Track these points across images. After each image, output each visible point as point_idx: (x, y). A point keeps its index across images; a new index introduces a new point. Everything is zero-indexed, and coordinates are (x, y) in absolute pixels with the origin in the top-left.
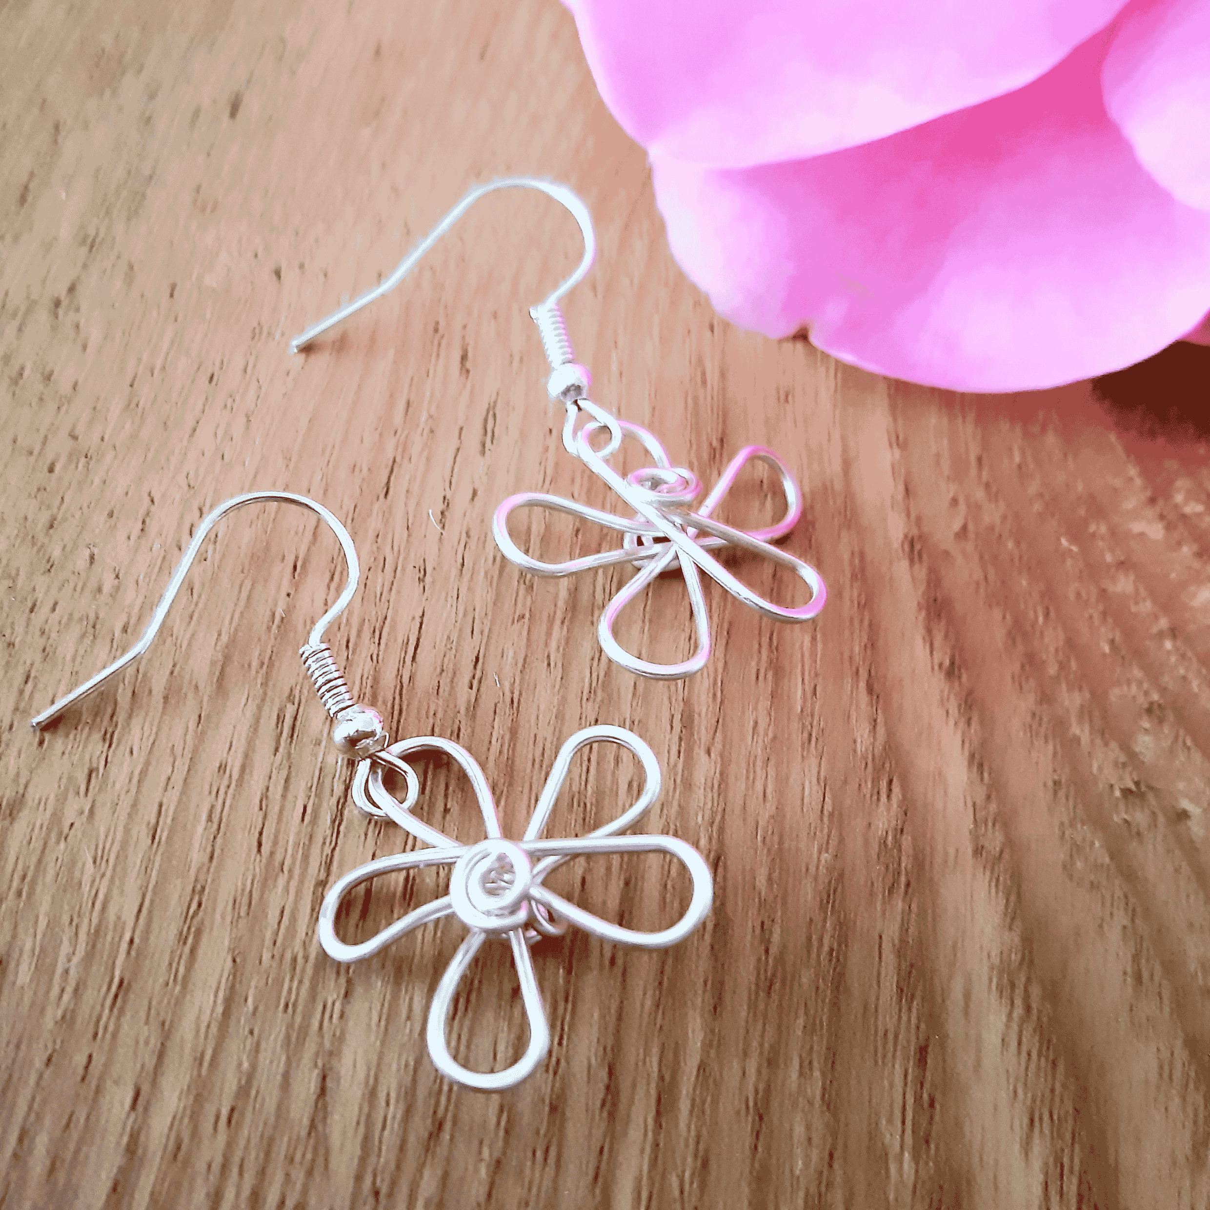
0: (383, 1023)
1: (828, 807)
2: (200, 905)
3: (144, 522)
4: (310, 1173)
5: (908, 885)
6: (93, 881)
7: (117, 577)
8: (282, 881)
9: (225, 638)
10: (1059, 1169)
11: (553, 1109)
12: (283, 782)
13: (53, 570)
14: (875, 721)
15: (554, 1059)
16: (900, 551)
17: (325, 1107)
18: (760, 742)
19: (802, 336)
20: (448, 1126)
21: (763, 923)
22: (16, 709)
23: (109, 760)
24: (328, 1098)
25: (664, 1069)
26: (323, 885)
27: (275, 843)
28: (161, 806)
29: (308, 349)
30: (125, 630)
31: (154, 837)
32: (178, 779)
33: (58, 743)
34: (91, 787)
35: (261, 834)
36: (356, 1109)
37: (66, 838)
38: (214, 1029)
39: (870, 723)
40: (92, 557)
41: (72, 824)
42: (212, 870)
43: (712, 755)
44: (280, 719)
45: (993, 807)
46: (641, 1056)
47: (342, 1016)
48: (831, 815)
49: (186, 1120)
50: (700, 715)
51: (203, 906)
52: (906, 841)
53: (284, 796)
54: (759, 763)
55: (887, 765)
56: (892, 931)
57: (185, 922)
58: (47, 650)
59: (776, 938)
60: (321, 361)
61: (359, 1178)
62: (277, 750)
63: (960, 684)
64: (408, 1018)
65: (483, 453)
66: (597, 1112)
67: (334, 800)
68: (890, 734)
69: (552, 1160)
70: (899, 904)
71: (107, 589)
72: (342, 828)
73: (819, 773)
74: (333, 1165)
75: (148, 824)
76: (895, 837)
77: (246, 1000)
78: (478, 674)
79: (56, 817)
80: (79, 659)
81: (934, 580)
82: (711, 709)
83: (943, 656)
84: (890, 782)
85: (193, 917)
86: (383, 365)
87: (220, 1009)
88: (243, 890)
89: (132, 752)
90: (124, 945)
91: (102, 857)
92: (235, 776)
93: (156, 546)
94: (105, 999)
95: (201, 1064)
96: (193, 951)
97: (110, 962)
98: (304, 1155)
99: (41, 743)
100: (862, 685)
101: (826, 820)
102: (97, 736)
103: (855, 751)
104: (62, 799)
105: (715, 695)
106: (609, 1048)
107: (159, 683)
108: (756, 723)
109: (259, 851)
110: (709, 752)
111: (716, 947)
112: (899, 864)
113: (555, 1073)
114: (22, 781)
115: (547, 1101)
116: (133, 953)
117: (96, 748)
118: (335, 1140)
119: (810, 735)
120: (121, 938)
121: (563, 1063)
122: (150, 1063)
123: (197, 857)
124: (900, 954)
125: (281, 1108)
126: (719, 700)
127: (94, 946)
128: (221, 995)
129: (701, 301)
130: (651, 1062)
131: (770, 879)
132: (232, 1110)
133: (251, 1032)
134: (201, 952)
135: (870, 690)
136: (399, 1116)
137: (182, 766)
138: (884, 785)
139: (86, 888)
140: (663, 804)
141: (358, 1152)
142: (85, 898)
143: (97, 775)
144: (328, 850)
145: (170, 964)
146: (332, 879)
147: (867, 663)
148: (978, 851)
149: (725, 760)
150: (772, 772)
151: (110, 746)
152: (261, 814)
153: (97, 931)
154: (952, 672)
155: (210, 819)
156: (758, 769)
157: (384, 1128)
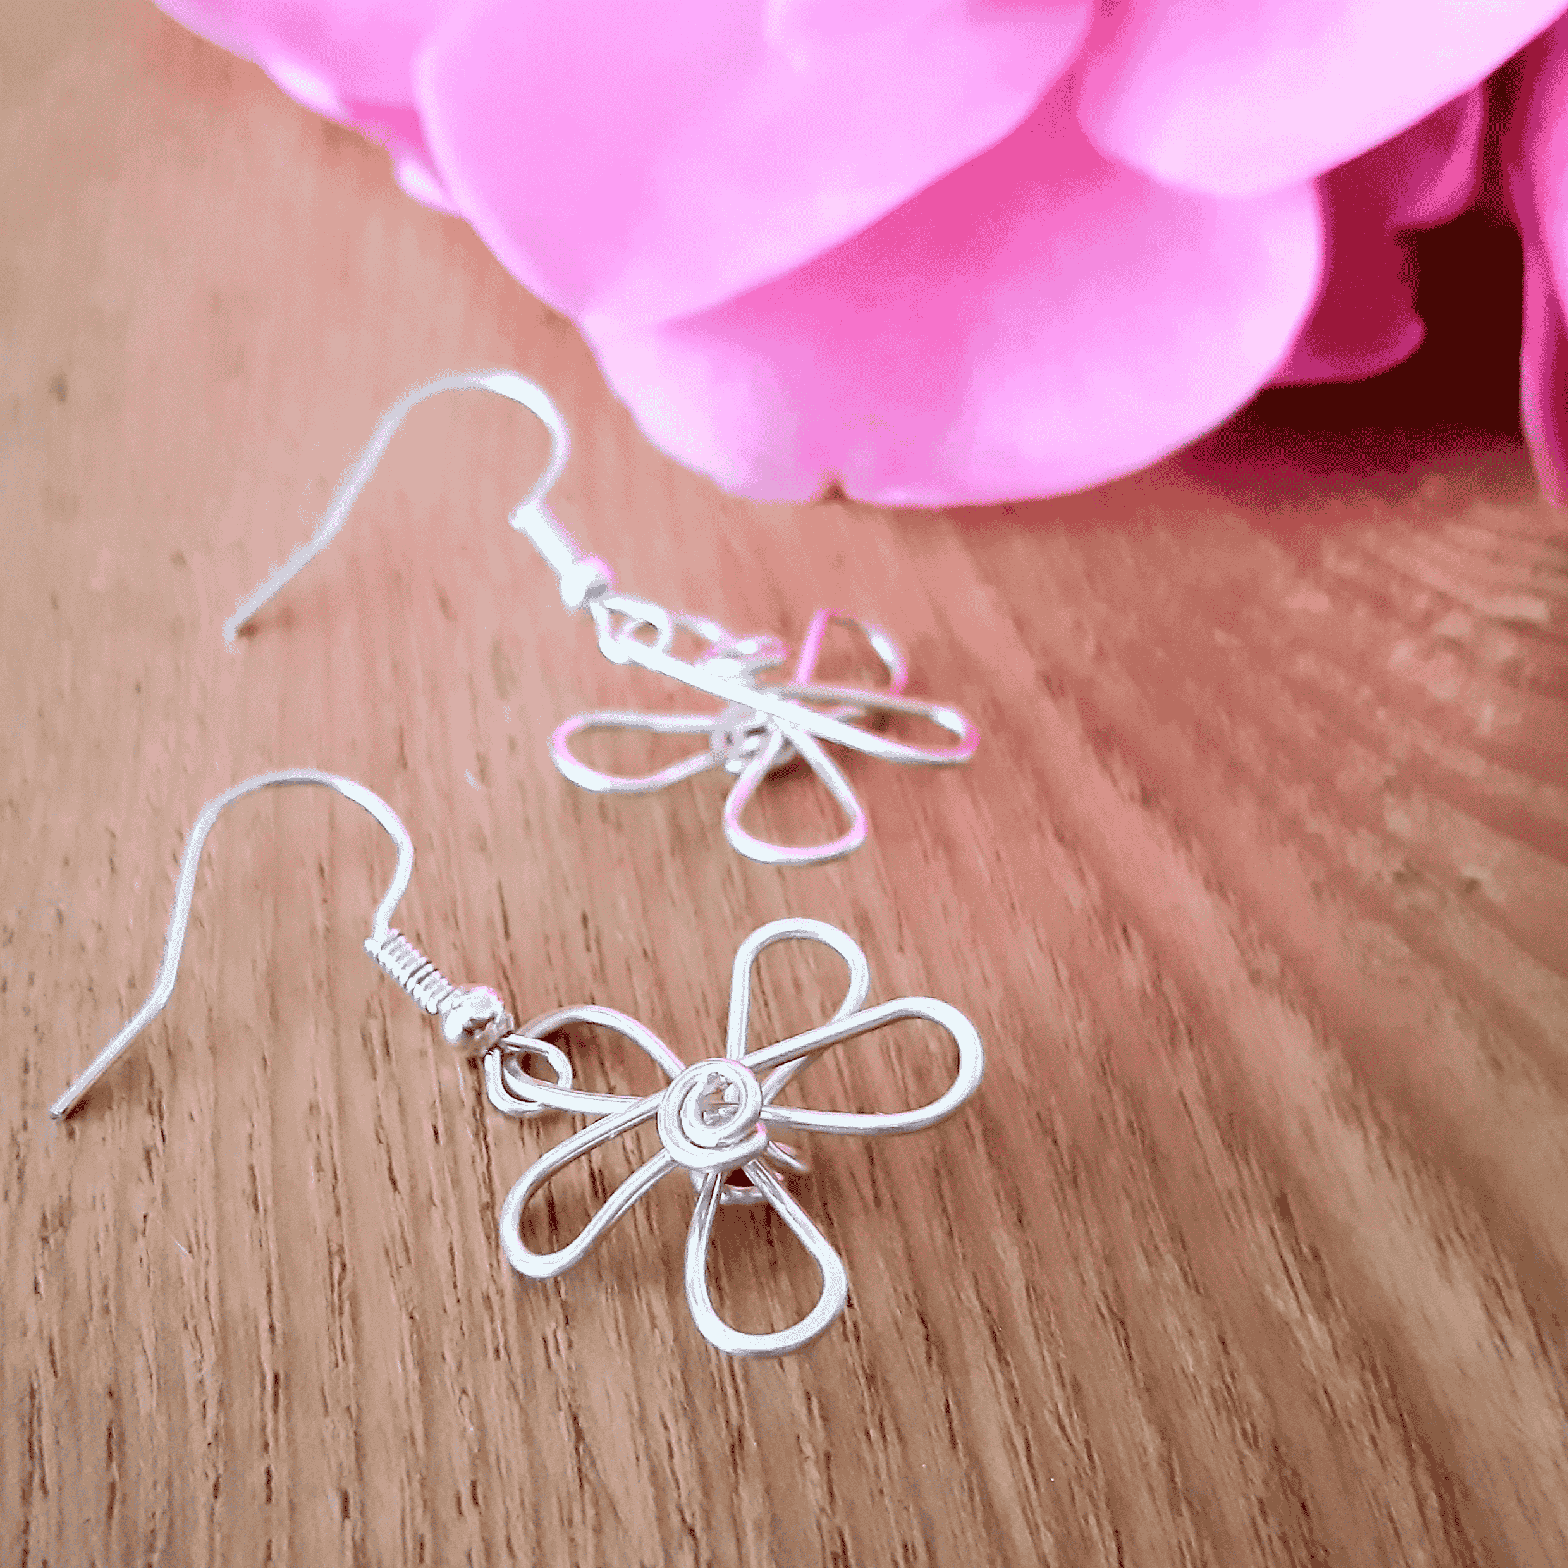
0: (624, 1338)
1: (1064, 974)
2: (344, 1267)
3: (111, 861)
4: (598, 1530)
5: (1190, 1032)
6: (197, 1272)
7: (100, 928)
8: (436, 1214)
9: (262, 966)
10: (1493, 1287)
11: (871, 1379)
12: (396, 1106)
13: (14, 939)
14: (1080, 869)
15: (849, 1324)
16: (1037, 690)
17: (588, 1450)
18: (957, 925)
19: (836, 494)
20: (749, 1433)
21: (1038, 1115)
22: (24, 1104)
23: (166, 1133)
24: (588, 1439)
25: (985, 1300)
26: (490, 1208)
27: (412, 1176)
28: (252, 1168)
29: (248, 630)
30: (132, 984)
31: (257, 1208)
32: (262, 1133)
33: (92, 1129)
34: (154, 1169)
35: (390, 1170)
36: (629, 1444)
37: (144, 1233)
38: (415, 1401)
39: (1076, 874)
40: (60, 915)
41: (145, 1217)
42: (344, 1224)
43: (907, 951)
44: (366, 1039)
45: (1253, 928)
46: (954, 1294)
47: (570, 1345)
48: (1071, 981)
49: (419, 1511)
50: (875, 914)
51: (349, 1266)
52: (1169, 986)
53: (403, 1120)
54: (965, 948)
55: (1114, 914)
56: (1192, 1086)
57: (332, 1291)
58: (40, 1029)
59: (1060, 1126)
60: (270, 642)
61: (662, 1519)
62: (375, 1072)
63: (1162, 810)
64: (654, 1326)
66: (925, 1368)
67: (468, 1112)
68: (1104, 878)
69: (891, 1436)
70: (1189, 1055)
71: (90, 945)
72: (490, 1139)
73: (1038, 940)
74: (623, 1513)
75: (244, 1192)
76: (1154, 986)
77: (444, 1358)
78: (592, 935)
79: (122, 1213)
80: (84, 1031)
81: (1087, 709)
82: (885, 904)
83: (1129, 784)
84: (1125, 930)
85: (340, 1283)
87: (414, 1376)
88: (393, 1237)
89: (192, 1118)
90: (264, 1334)
91: (198, 1244)
92: (334, 1114)
93: (137, 886)
94: (262, 1399)
95: (413, 1443)
96: (354, 1320)
97: (254, 1357)
98: (583, 1511)
99: (71, 1134)
100: (1051, 837)
101: (1066, 987)
102: (140, 1111)
103: (1070, 908)
104: (121, 1194)
105: (884, 888)
106: (911, 1294)
107: (198, 1035)
109: (395, 1189)
110: (901, 950)
111: (994, 1154)
112: (1171, 1012)
113: (858, 1339)
114: (63, 1183)
115: (860, 1372)
116: (279, 1341)
117: (145, 1127)
118: (616, 1486)
119: (1012, 904)
120: (257, 1328)
121: (862, 1326)
122: (349, 1461)
123: (319, 1213)
124: (1211, 1105)
125: (535, 1467)
127: (225, 1345)
128: (409, 1359)
129: (703, 484)
130: (968, 1298)
131: (1027, 1065)
132: (474, 1485)
133: (464, 1392)
134: (365, 1319)
135: (1061, 839)
136: (685, 1438)
137: (262, 1118)
138: (1118, 934)
139: (189, 1282)
141: (650, 1491)
142: (194, 1296)
143: (158, 1155)
144: (481, 1167)
145: (332, 1341)
146: (498, 1197)
147: (1047, 813)
148: (1255, 977)
151: (161, 1117)
152: (383, 1147)
153: (224, 1327)
154: (1147, 798)
155: (319, 1168)
157: (671, 1455)
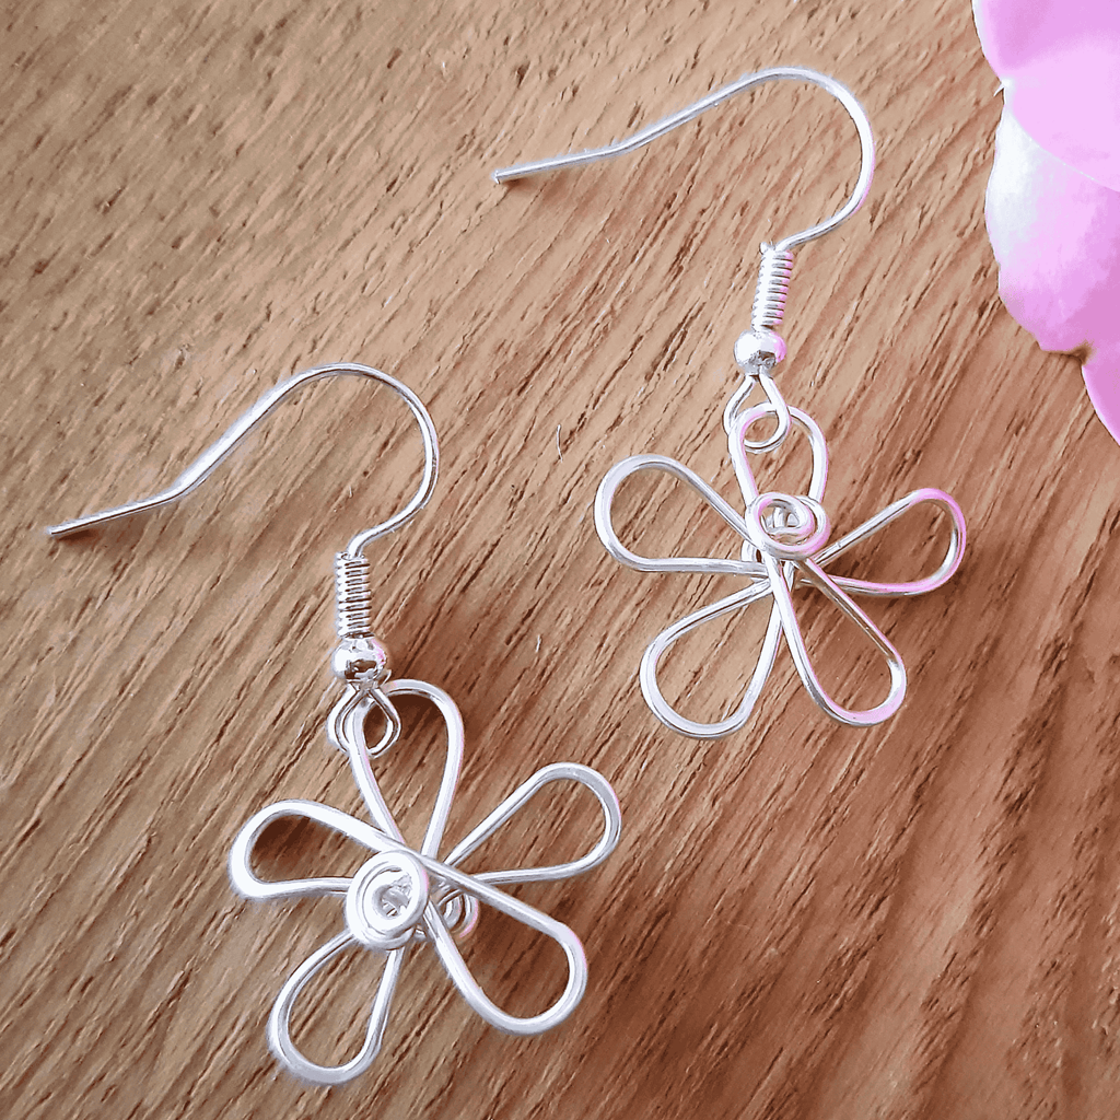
0: (262, 951)
1: (804, 902)
2: (138, 774)
3: (250, 337)
4: (137, 1061)
5: (839, 1009)
6: (49, 714)
7: (197, 393)
8: (227, 777)
9: (278, 500)
11: (382, 1090)
12: (272, 677)
13: (134, 364)
14: (904, 830)
15: (405, 1045)
16: (1039, 656)
17: (175, 1008)
18: (774, 808)
19: (1079, 357)
21: (674, 992)
22: (41, 508)
23: (111, 594)
25: (503, 1094)
26: (264, 796)
27: (238, 737)
28: (142, 659)
29: (514, 183)
30: (181, 456)
31: (122, 691)
32: (168, 642)
33: (70, 560)
34: (83, 616)
35: (227, 723)
36: (202, 1021)
37: (40, 660)
38: (104, 899)
39: (897, 830)
40: (180, 362)
41: (50, 649)
42: (165, 743)
43: (717, 804)
44: (298, 608)
45: (973, 965)
46: (489, 1074)
47: (227, 930)
48: (802, 911)
49: (46, 973)
50: (727, 758)
51: (142, 776)
52: (863, 966)
53: (267, 692)
54: (759, 830)
55: (888, 882)
56: (793, 1048)
57: (118, 787)
58: (96, 452)
59: (678, 1012)
60: (522, 202)
61: (178, 1083)
62: (280, 640)
63: (1017, 824)
64: (289, 955)
65: (648, 377)
67: (314, 714)
68: (913, 848)
70: (819, 1024)
71: (181, 403)
72: (309, 745)
73: (814, 863)
74: (163, 1057)
75: (123, 674)
76: (853, 957)
77: (145, 882)
78: (523, 629)
79: (40, 635)
80: (123, 473)
81: (1059, 698)
82: (741, 756)
83: (1015, 788)
84: (880, 901)
85: (127, 784)
86: (590, 228)
87: (117, 882)
88: (187, 774)
89: (136, 593)
90: (54, 787)
91: (66, 693)
92: (227, 654)
93: (252, 371)
94: (17, 833)
95: (79, 927)
96: (115, 817)
97: (35, 800)
98: (138, 1044)
99: (52, 553)
100: (912, 787)
101: (794, 914)
102: (109, 564)
103: (864, 855)
104: (51, 619)
105: (752, 743)
106: (462, 1055)
107: (192, 528)
108: (779, 787)
109: (218, 740)
110: (714, 801)
111: (616, 999)
112: (842, 986)
113: (401, 1058)
114: (21, 587)
115: (379, 1081)
116: (58, 799)
117: (102, 577)
118: (171, 1040)
119: (828, 820)
120: (53, 779)
121: (411, 1053)
122: (34, 909)
123: (156, 723)
124: (790, 1072)
125: (134, 1001)
126: (755, 749)
127: (25, 779)
128: (124, 869)
129: (987, 272)
130: (495, 1083)
131: (704, 952)
132: (91, 980)
133: (137, 914)
134: (121, 821)
135: (917, 796)
136: (238, 1042)
137: (180, 624)
138: (874, 899)
139: (39, 718)
140: (639, 838)
141: (187, 1061)
142: (35, 729)
143: (94, 606)
144: (285, 763)
145: (89, 822)
146: (276, 794)
147: (931, 766)
148: (930, 1002)
149: (726, 816)
150: (767, 844)
151: (118, 579)
152: (237, 702)
153: (33, 766)
154: (1014, 808)
155: (182, 691)
156: (755, 836)
157: (219, 1048)
